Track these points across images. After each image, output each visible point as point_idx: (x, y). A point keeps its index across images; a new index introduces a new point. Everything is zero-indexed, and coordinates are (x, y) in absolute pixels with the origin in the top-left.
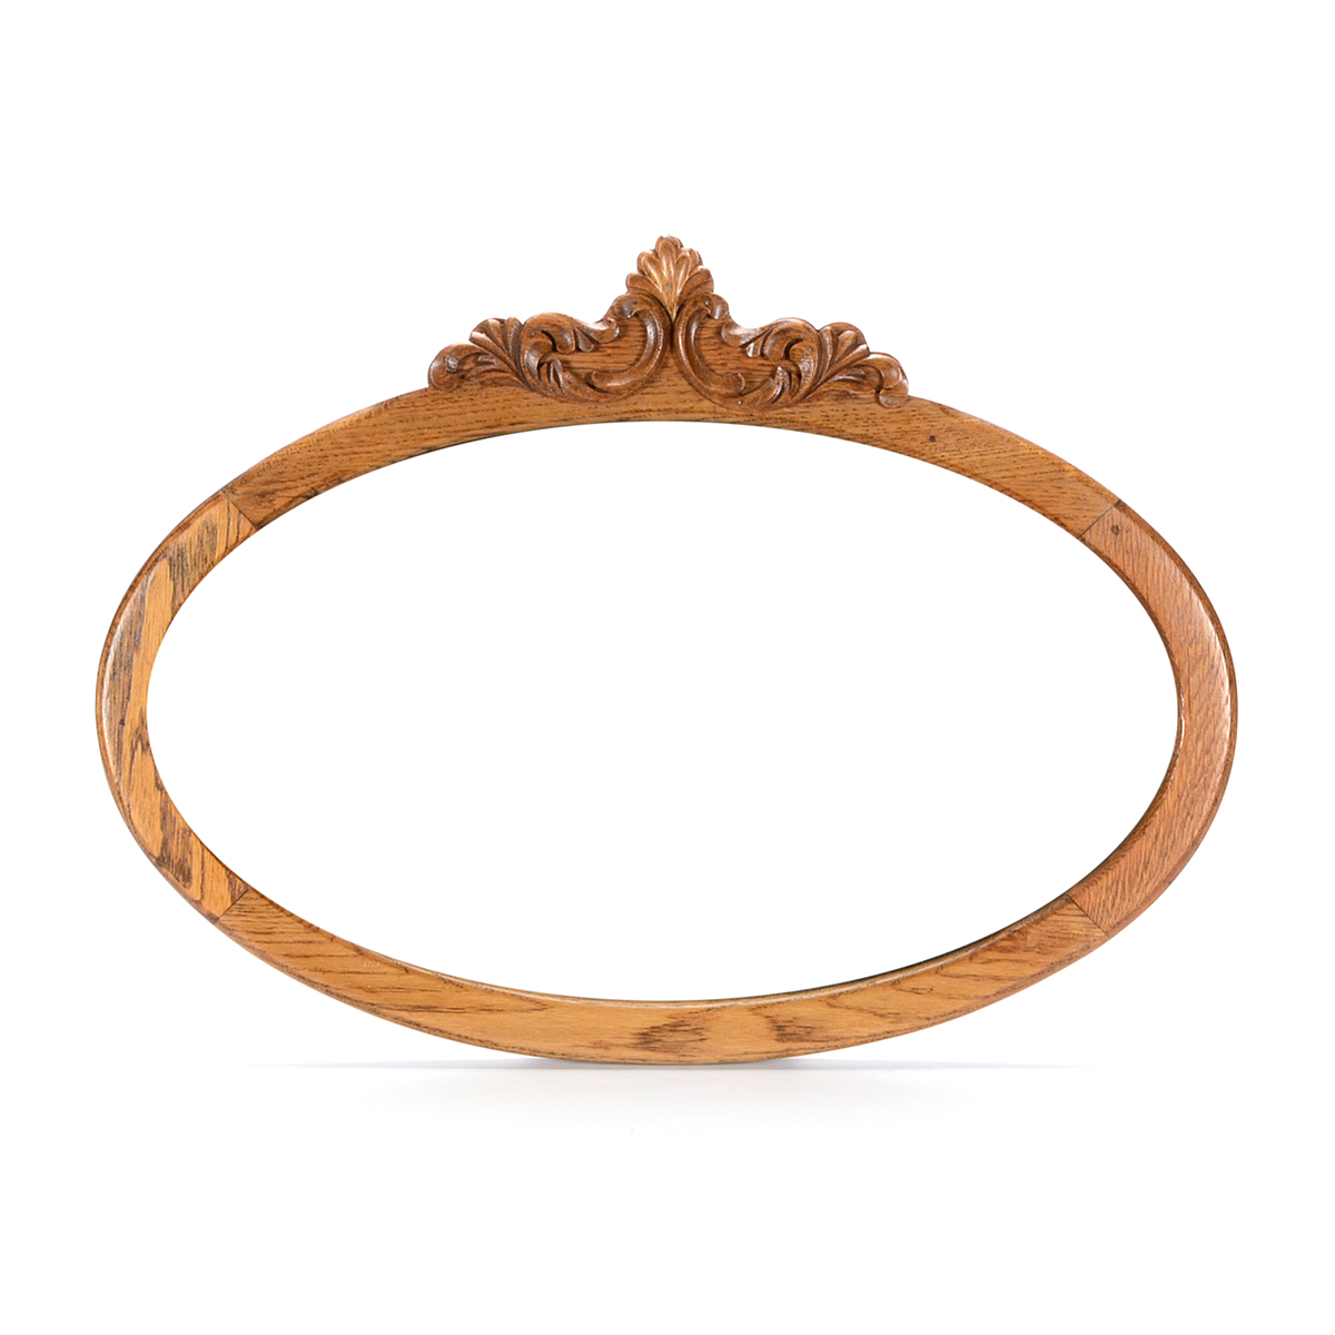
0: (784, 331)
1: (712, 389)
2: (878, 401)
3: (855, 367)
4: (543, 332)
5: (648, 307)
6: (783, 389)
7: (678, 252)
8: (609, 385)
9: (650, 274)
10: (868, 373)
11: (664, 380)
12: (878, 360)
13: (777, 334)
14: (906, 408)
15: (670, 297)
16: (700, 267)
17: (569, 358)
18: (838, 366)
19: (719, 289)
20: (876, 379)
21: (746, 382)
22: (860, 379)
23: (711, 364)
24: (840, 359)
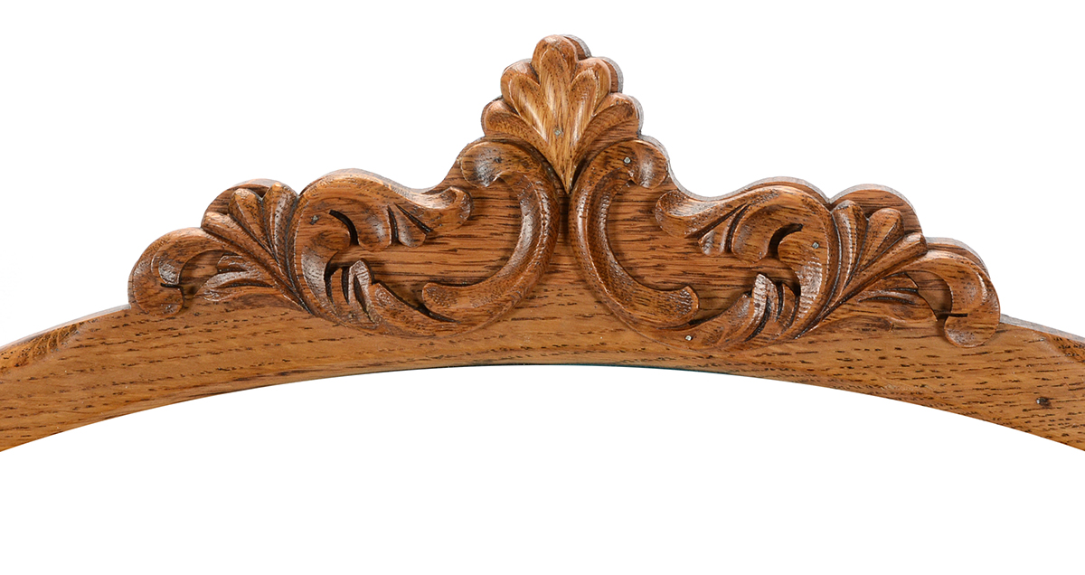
0: (768, 212)
1: (637, 315)
2: (942, 335)
3: (899, 275)
4: (333, 213)
5: (521, 169)
6: (767, 311)
7: (575, 69)
8: (453, 308)
9: (523, 110)
10: (923, 283)
11: (552, 295)
12: (940, 262)
13: (755, 216)
14: (996, 346)
15: (561, 153)
16: (615, 96)
17: (382, 256)
18: (868, 274)
19: (651, 128)
20: (938, 295)
21: (700, 299)
22: (908, 296)
23: (636, 266)
24: (871, 262)
